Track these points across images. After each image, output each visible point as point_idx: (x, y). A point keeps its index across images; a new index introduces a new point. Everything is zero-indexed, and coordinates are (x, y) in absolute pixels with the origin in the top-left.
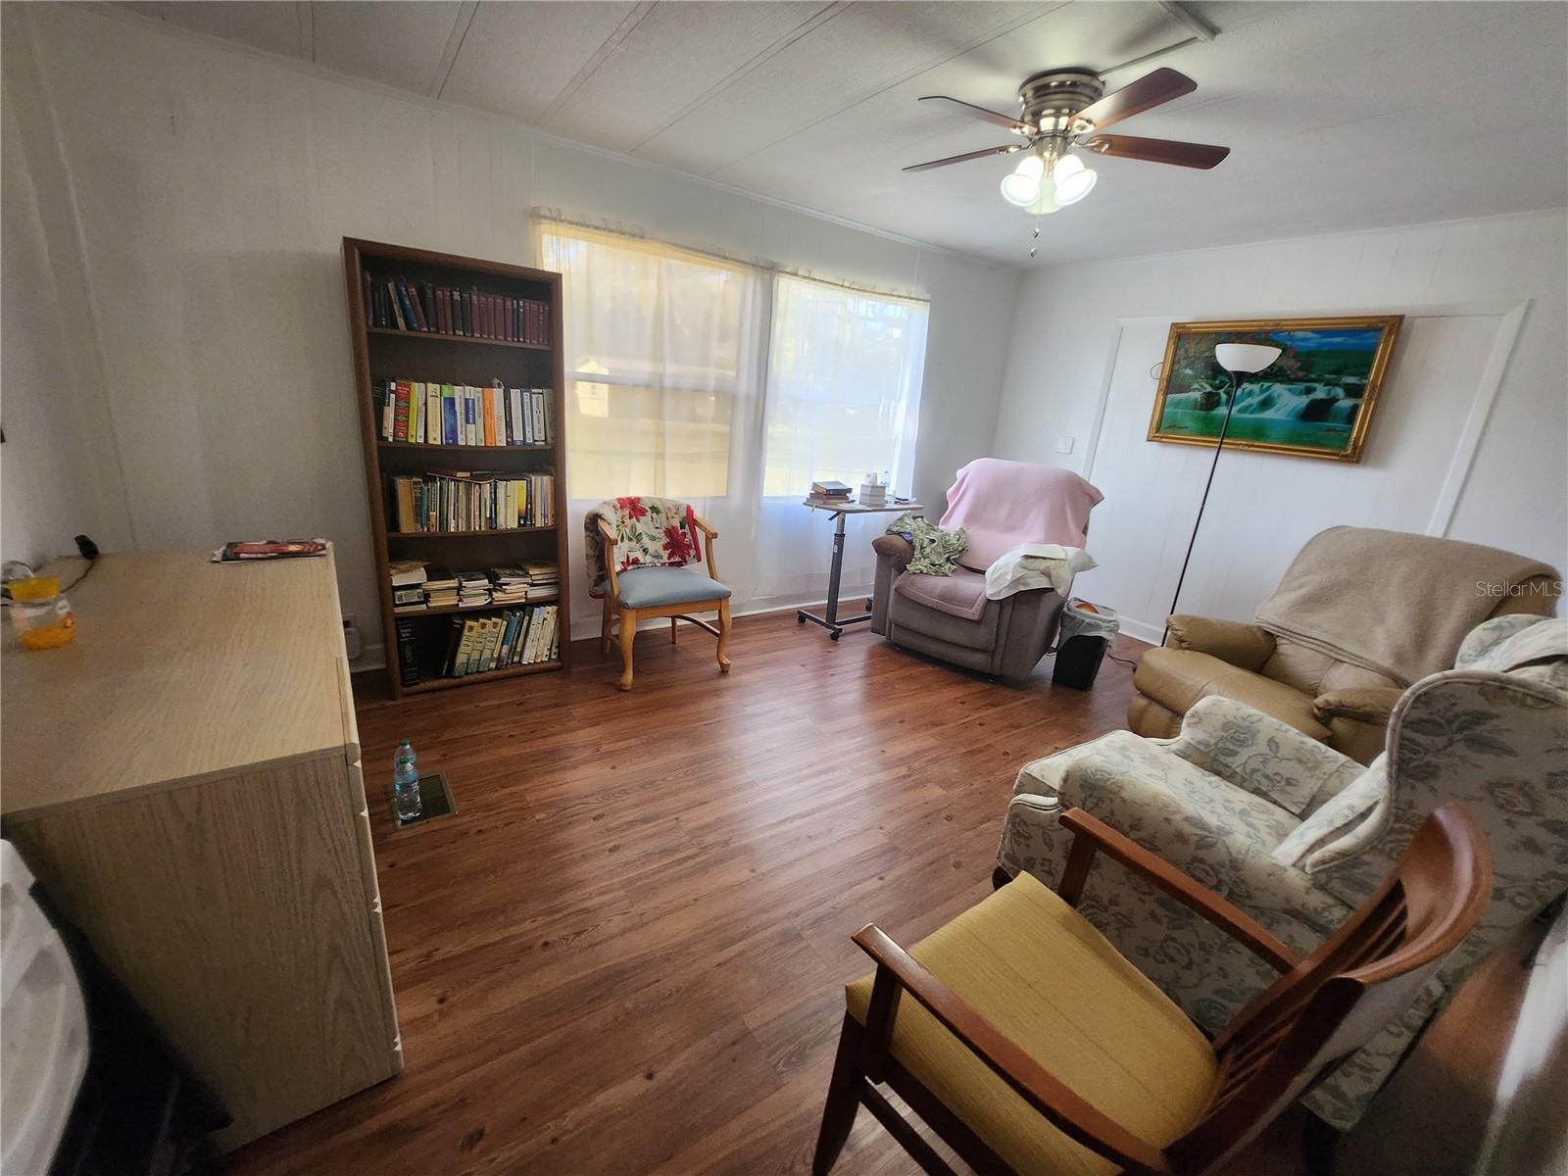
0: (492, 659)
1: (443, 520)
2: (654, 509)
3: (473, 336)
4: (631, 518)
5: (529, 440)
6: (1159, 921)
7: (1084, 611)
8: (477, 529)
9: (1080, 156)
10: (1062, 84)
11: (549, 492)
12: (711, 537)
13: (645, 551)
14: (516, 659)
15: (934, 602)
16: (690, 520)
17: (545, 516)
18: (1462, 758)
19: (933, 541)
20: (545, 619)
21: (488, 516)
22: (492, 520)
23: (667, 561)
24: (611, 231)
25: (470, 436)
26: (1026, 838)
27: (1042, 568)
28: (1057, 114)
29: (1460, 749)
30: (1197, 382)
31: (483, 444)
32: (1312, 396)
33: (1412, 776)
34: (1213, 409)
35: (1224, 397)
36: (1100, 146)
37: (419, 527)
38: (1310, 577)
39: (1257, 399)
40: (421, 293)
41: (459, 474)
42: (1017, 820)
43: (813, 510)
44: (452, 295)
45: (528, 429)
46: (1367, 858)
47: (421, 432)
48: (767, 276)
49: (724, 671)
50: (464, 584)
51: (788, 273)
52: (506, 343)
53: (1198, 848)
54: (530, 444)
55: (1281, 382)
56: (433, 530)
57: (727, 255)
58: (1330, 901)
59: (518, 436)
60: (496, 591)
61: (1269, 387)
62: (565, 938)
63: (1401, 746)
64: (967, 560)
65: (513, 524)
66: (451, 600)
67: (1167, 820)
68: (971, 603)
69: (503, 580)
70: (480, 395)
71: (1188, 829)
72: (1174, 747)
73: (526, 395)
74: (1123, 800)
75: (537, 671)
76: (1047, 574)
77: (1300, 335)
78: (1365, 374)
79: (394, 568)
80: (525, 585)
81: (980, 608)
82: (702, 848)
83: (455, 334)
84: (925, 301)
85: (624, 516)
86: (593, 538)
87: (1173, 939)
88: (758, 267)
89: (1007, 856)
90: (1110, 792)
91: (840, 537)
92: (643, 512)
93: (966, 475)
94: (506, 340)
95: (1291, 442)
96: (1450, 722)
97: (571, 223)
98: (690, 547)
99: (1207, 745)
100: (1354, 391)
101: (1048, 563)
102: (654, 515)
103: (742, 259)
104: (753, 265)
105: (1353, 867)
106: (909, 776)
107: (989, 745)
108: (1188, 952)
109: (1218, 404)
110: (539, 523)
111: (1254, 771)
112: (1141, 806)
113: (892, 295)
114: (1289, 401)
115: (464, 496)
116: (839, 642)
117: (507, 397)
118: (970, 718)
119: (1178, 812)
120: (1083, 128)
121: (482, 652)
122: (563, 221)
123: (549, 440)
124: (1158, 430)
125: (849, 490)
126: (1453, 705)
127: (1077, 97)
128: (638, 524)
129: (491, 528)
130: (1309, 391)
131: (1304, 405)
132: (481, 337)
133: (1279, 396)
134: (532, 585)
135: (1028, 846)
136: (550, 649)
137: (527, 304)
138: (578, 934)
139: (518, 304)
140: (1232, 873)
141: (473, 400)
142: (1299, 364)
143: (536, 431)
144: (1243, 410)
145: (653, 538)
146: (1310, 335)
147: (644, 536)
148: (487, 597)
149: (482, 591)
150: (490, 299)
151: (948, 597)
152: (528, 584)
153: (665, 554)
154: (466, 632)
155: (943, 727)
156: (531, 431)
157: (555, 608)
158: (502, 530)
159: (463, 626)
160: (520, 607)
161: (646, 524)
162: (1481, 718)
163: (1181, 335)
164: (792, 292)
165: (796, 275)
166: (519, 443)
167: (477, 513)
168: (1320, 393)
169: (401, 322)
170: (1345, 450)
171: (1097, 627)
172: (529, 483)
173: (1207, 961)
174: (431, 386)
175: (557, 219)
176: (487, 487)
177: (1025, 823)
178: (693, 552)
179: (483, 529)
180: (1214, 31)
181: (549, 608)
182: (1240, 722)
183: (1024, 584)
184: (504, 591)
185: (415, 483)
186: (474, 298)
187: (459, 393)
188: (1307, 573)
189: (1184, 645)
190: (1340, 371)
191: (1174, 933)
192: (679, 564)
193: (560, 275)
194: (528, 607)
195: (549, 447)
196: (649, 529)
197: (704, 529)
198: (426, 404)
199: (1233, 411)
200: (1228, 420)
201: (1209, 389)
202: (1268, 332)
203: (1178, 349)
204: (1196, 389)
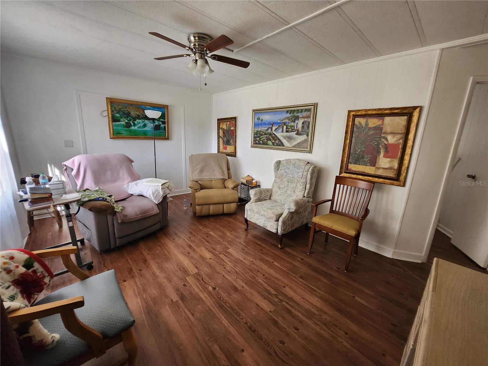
19: (111, 196)
30: (122, 119)
34: (130, 127)
35: (132, 123)
39: (142, 124)
55: (147, 120)
58: (308, 198)
61: (144, 121)
78: (164, 119)
100: (164, 123)
109: (131, 126)
124: (113, 135)
144: (139, 128)
163: (110, 101)
170: (166, 137)
183: (165, 194)
199: (136, 128)
200: (135, 131)
201: (127, 121)
202: (139, 105)
203: (111, 107)
204: (122, 121)
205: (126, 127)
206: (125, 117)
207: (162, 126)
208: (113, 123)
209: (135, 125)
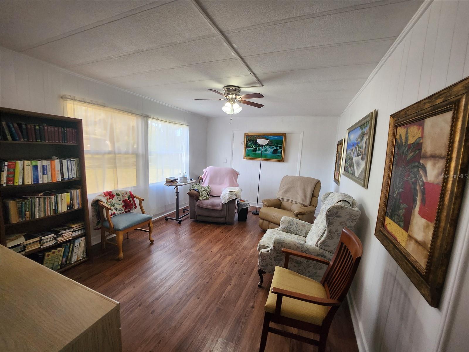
0: (58, 265)
1: (33, 214)
2: (118, 195)
3: (45, 142)
4: (110, 199)
5: (71, 178)
6: (296, 267)
7: (242, 202)
8: (49, 214)
9: (237, 103)
10: (233, 89)
11: (80, 195)
12: (141, 201)
13: (116, 209)
14: (68, 262)
15: (209, 207)
16: (132, 196)
17: (79, 204)
18: (336, 219)
19: (204, 190)
20: (80, 243)
21: (54, 209)
22: (56, 210)
23: (124, 211)
24: (94, 104)
25: (45, 179)
26: (265, 260)
27: (234, 193)
28: (232, 95)
29: (335, 218)
31: (51, 182)
32: (274, 149)
33: (330, 224)
34: (256, 152)
36: (241, 101)
37: (20, 219)
38: (284, 187)
39: (264, 150)
40: (20, 126)
41: (40, 195)
42: (262, 256)
43: (168, 187)
44: (35, 127)
45: (70, 174)
46: (327, 241)
47: (21, 180)
48: (146, 119)
49: (152, 243)
50: (43, 238)
51: (151, 118)
52: (60, 144)
53: (301, 248)
54: (71, 179)
55: (268, 146)
56: (27, 219)
57: (133, 112)
58: (323, 250)
59: (66, 177)
60: (57, 237)
61: (266, 147)
62: (156, 347)
63: (328, 220)
64: (212, 194)
65: (65, 209)
66: (37, 246)
67: (295, 245)
68: (219, 205)
69: (62, 232)
70: (49, 163)
71: (299, 245)
72: (279, 229)
73: (69, 162)
74: (286, 244)
75: (79, 264)
76: (236, 195)
77: (270, 136)
78: (282, 145)
79: (8, 240)
80: (71, 232)
81: (221, 206)
82: (180, 299)
83: (37, 141)
84: (187, 125)
85: (107, 199)
86: (95, 209)
87: (299, 269)
88: (143, 116)
89: (261, 266)
90: (283, 243)
91: (177, 193)
92: (113, 196)
93: (206, 171)
94: (59, 142)
95: (271, 158)
96: (333, 214)
97: (79, 101)
98: (133, 205)
99: (286, 227)
100: (281, 148)
101: (236, 192)
102: (118, 196)
103: (138, 114)
104: (141, 116)
105: (325, 243)
106: (221, 256)
107: (234, 241)
108: (302, 271)
109: (256, 150)
110: (76, 207)
111: (295, 230)
112: (290, 244)
113: (179, 124)
114: (270, 150)
115: (43, 203)
116: (181, 224)
117: (61, 163)
118: (226, 236)
119: (296, 243)
120: (239, 99)
121: (53, 264)
122: (75, 100)
123: (78, 177)
124: (246, 157)
125: (177, 179)
126: (334, 211)
127: (236, 91)
128: (113, 201)
129: (55, 213)
130: (273, 148)
131: (273, 151)
132: (49, 142)
133: (268, 149)
134: (74, 231)
135: (266, 261)
136: (83, 254)
137: (68, 130)
138: (159, 343)
139: (64, 130)
140: (308, 251)
141: (46, 165)
142: (270, 142)
143: (73, 174)
145: (119, 204)
146: (271, 136)
147: (115, 204)
148: (54, 241)
149: (52, 239)
150: (52, 128)
151: (212, 205)
152: (72, 231)
153: (123, 209)
154: (46, 258)
155: (222, 240)
156: (71, 173)
157: (84, 238)
158: (60, 213)
159: (44, 256)
160: (69, 241)
161: (115, 200)
162: (337, 212)
163: (247, 136)
164: (152, 123)
165: (154, 119)
166: (66, 179)
167: (49, 208)
168: (275, 148)
169: (9, 137)
170: (281, 159)
171: (247, 205)
172: (71, 193)
173: (306, 271)
174: (26, 162)
175: (73, 99)
176: (53, 197)
177: (264, 256)
178: (134, 207)
179: (52, 214)
180: (263, 85)
181: (82, 238)
182: (290, 221)
183: (231, 198)
184: (63, 237)
185: (19, 201)
186: (46, 128)
187: (39, 163)
188: (283, 186)
189: (267, 206)
190: (278, 144)
191: (299, 268)
192: (129, 211)
193: (81, 120)
194: (73, 240)
195: (79, 179)
196: (117, 201)
197: (138, 198)
198: (23, 169)
199: (260, 152)
200: (259, 154)
201: (254, 147)
202: (264, 136)
203: (247, 138)
204: (252, 147)
205: (254, 151)
206: (254, 145)
207: (280, 150)
208: (247, 149)
209: (259, 150)
